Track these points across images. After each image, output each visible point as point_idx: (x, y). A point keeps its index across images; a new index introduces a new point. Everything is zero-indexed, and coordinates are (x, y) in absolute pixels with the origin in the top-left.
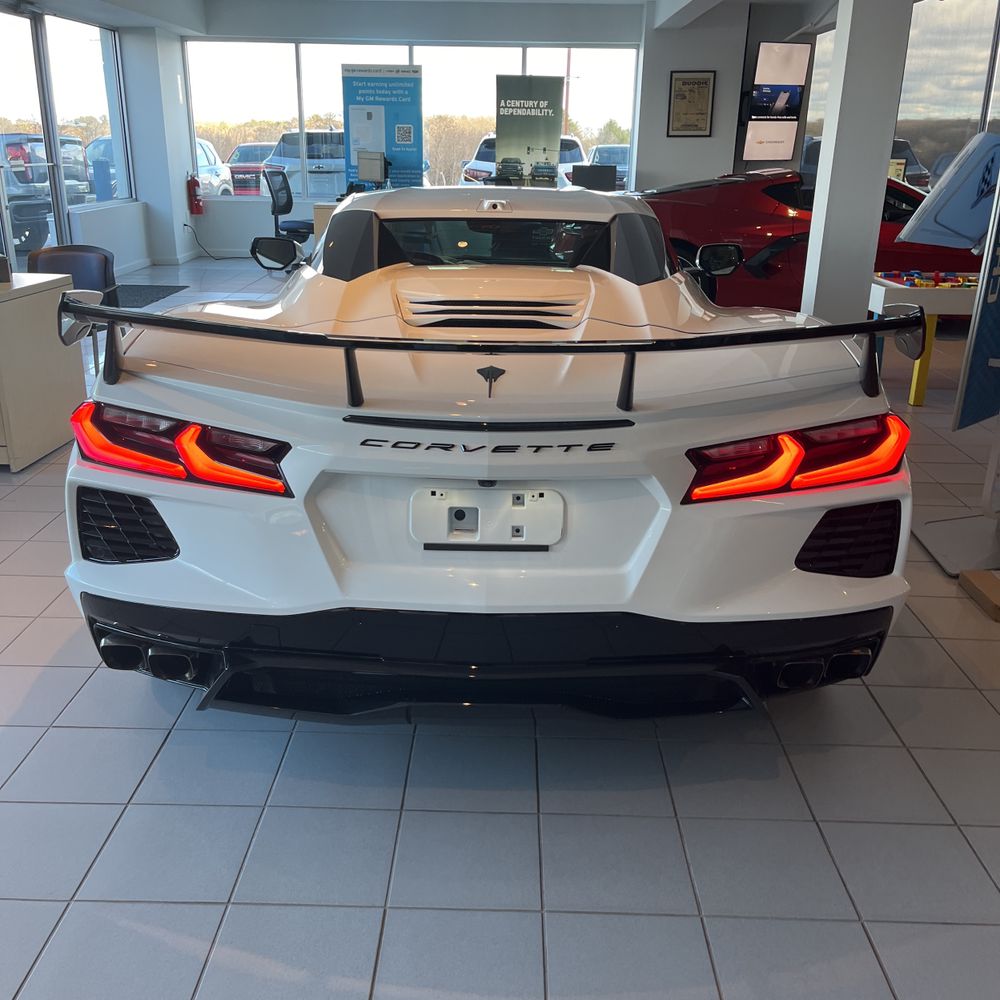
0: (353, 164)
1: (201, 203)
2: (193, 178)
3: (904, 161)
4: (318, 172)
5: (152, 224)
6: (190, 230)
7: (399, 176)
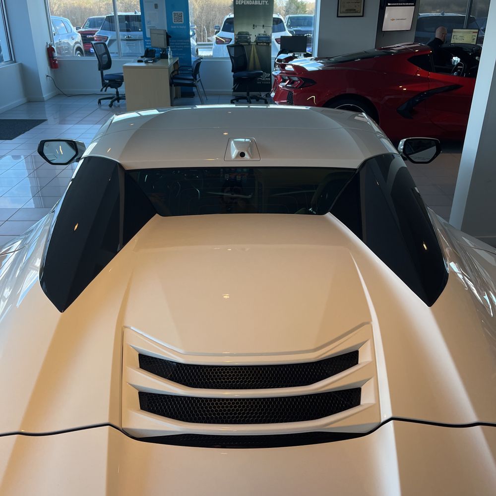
0: (148, 37)
1: (57, 62)
2: (50, 46)
3: (477, 31)
4: (129, 39)
5: (26, 76)
6: (51, 78)
7: (176, 44)
